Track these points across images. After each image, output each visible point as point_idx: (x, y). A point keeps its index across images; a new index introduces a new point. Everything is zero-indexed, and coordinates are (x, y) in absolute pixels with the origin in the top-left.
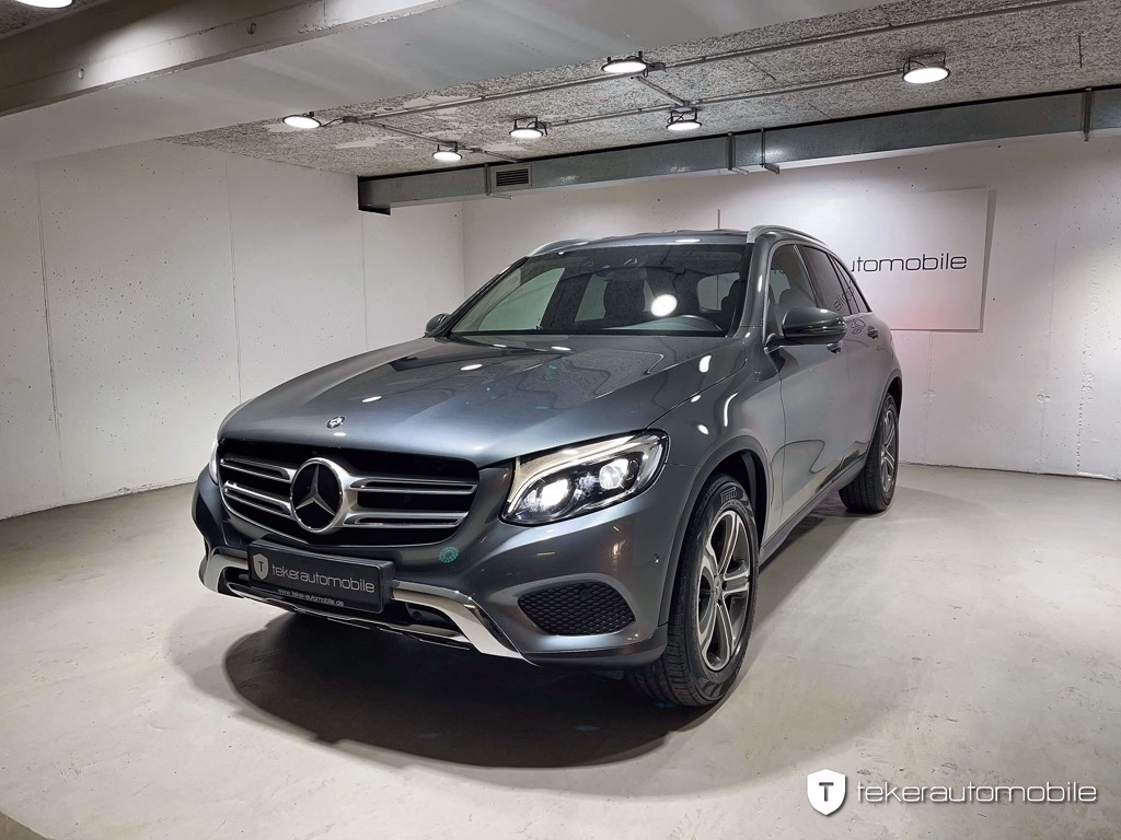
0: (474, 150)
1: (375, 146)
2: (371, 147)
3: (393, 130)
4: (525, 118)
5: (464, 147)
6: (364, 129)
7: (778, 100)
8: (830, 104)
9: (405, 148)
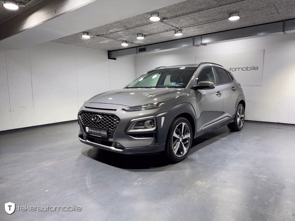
0: (132, 43)
1: (107, 42)
4: (140, 34)
5: (129, 42)
6: (103, 38)
7: (202, 26)
8: (215, 28)
9: (115, 43)
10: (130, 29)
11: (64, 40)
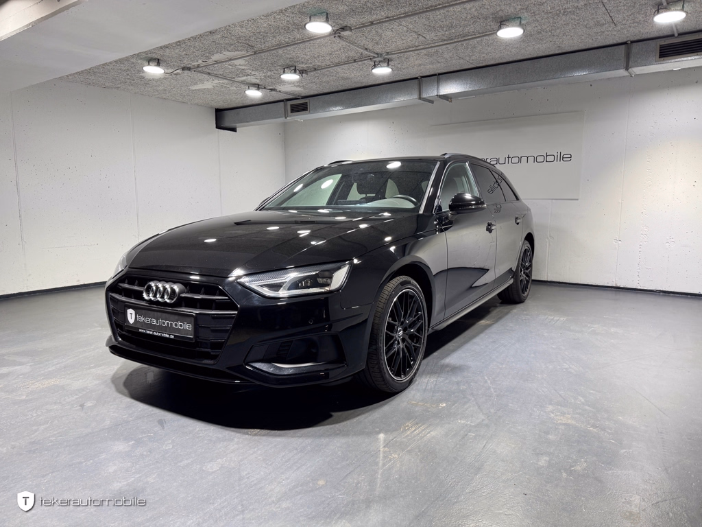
0: (272, 90)
1: (212, 87)
2: (210, 88)
3: (216, 76)
4: (289, 67)
5: (265, 88)
6: (200, 76)
7: (437, 52)
8: (470, 56)
9: (231, 88)
10: (262, 54)
11: (101, 79)
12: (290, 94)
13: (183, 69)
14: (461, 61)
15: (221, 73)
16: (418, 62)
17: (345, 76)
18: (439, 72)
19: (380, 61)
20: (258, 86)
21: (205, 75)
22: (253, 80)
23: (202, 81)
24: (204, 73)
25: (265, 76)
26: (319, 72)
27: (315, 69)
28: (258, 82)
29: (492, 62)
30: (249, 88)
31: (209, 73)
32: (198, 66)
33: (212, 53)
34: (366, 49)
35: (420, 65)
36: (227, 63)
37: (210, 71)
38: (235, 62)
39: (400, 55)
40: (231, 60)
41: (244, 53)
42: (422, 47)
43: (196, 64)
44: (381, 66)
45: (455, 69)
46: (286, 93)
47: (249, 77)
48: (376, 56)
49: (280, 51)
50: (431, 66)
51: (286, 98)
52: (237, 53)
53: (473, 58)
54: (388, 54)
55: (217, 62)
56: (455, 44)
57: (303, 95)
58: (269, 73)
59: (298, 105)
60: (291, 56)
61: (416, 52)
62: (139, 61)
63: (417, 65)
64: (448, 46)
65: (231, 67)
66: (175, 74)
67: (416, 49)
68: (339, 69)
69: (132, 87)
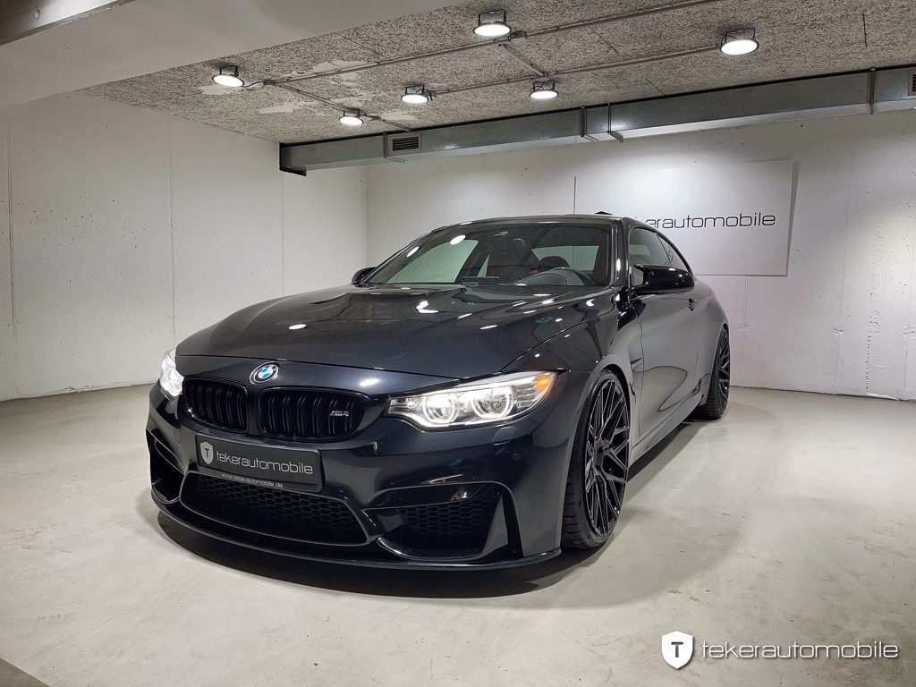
0: (374, 118)
1: (292, 111)
2: (287, 113)
3: (306, 94)
4: (415, 86)
5: (365, 114)
6: (284, 93)
7: (621, 73)
8: (663, 80)
9: (317, 114)
10: (387, 66)
11: (135, 92)
12: (396, 125)
13: (266, 82)
14: (647, 87)
15: (314, 91)
16: (592, 86)
17: (485, 101)
18: (612, 101)
19: (544, 83)
20: (357, 112)
21: (289, 93)
22: (355, 103)
23: (281, 101)
24: (291, 89)
25: (373, 99)
26: (451, 94)
27: (449, 91)
28: (360, 105)
29: (688, 90)
30: (344, 115)
31: (298, 91)
32: (288, 80)
33: (316, 62)
34: (532, 65)
35: (591, 90)
36: (331, 77)
37: (300, 88)
38: (343, 76)
39: (571, 75)
40: (339, 72)
41: (363, 63)
42: (606, 65)
43: (286, 76)
44: (543, 90)
45: (635, 98)
46: (392, 123)
47: (351, 98)
48: (541, 74)
49: (413, 63)
50: (605, 92)
51: (386, 130)
52: (353, 63)
53: (666, 83)
54: (557, 72)
55: (318, 75)
56: (651, 63)
57: (414, 127)
58: (383, 93)
59: (405, 140)
60: (424, 70)
61: (595, 72)
62: (207, 69)
63: (589, 90)
64: (641, 64)
65: (333, 83)
66: (250, 90)
67: (599, 66)
68: (480, 92)
69: (175, 106)
